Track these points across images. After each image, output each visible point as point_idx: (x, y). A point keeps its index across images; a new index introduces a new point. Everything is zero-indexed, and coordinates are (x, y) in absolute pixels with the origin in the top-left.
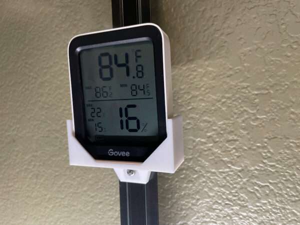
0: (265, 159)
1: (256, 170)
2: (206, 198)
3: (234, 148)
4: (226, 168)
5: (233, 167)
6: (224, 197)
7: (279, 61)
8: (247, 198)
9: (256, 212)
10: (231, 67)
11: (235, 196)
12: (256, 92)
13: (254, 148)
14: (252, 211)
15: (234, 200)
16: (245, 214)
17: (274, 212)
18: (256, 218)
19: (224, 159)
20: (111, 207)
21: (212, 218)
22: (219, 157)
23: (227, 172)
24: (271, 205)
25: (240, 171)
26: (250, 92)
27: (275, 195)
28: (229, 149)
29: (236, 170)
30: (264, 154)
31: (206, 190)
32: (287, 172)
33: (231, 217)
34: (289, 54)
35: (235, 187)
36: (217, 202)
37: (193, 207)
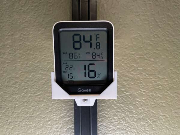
0: (141, 88)
1: (137, 94)
2: (113, 110)
3: (127, 84)
4: (123, 94)
5: (126, 93)
6: (122, 108)
7: (149, 42)
8: (132, 108)
9: (136, 114)
10: (127, 44)
11: (127, 107)
12: (138, 57)
13: (137, 83)
14: (135, 113)
15: (127, 109)
16: (131, 116)
17: (144, 113)
18: (136, 117)
19: (122, 90)
20: (57, 122)
21: (116, 120)
22: (120, 89)
23: (124, 96)
24: (143, 110)
25: (130, 95)
26: (135, 57)
27: (145, 105)
28: (125, 85)
29: (128, 94)
30: (141, 86)
31: (113, 106)
32: (150, 94)
33: (125, 118)
34: (153, 40)
35: (127, 103)
36: (118, 111)
37: (106, 115)
